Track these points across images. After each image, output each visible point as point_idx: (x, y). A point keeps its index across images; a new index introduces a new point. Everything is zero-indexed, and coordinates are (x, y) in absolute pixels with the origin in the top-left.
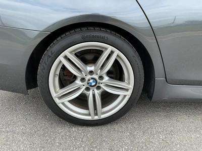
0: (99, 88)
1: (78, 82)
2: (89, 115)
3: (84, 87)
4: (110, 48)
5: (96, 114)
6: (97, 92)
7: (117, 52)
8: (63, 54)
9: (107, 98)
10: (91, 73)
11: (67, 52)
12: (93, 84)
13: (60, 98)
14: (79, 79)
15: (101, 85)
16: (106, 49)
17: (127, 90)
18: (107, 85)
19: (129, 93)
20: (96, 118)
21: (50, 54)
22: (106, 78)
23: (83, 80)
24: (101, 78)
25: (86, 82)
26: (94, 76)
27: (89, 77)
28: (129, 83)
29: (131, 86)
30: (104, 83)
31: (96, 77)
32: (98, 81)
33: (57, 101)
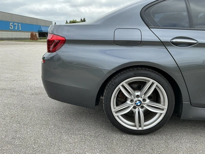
0: (142, 107)
1: (128, 102)
2: (135, 126)
3: (133, 106)
4: (152, 81)
5: (140, 126)
6: (141, 110)
7: (156, 83)
8: (121, 84)
9: (148, 115)
10: (138, 96)
11: (124, 83)
12: (139, 104)
13: (116, 112)
14: (129, 100)
15: (144, 105)
16: (149, 81)
17: (163, 110)
18: (148, 106)
19: (164, 112)
20: (140, 129)
21: (113, 83)
22: (148, 101)
23: (132, 101)
24: (144, 100)
25: (134, 103)
26: (139, 99)
27: (136, 99)
28: (164, 105)
29: (166, 107)
30: (146, 104)
31: (141, 100)
32: (142, 102)
33: (115, 114)
